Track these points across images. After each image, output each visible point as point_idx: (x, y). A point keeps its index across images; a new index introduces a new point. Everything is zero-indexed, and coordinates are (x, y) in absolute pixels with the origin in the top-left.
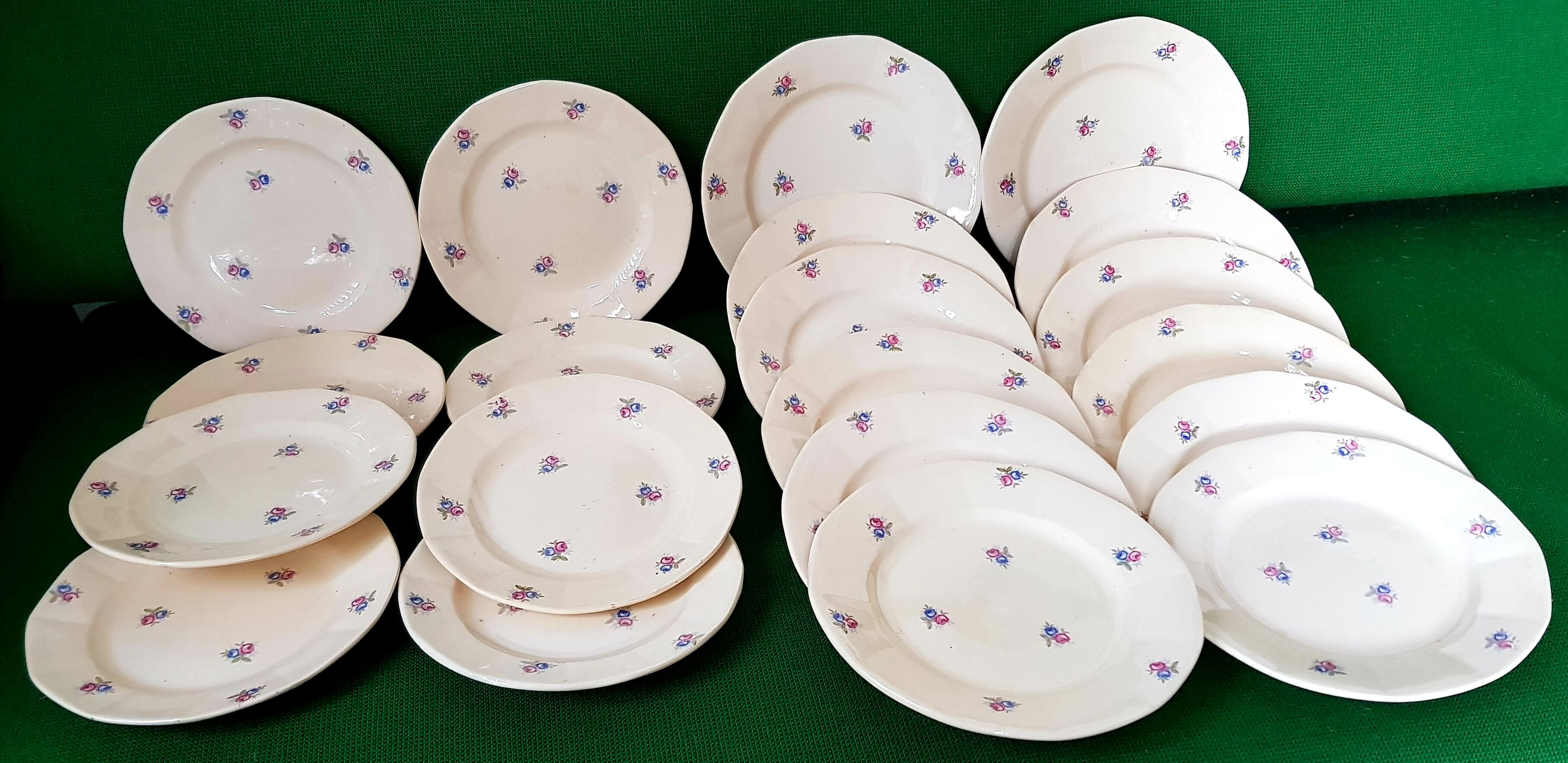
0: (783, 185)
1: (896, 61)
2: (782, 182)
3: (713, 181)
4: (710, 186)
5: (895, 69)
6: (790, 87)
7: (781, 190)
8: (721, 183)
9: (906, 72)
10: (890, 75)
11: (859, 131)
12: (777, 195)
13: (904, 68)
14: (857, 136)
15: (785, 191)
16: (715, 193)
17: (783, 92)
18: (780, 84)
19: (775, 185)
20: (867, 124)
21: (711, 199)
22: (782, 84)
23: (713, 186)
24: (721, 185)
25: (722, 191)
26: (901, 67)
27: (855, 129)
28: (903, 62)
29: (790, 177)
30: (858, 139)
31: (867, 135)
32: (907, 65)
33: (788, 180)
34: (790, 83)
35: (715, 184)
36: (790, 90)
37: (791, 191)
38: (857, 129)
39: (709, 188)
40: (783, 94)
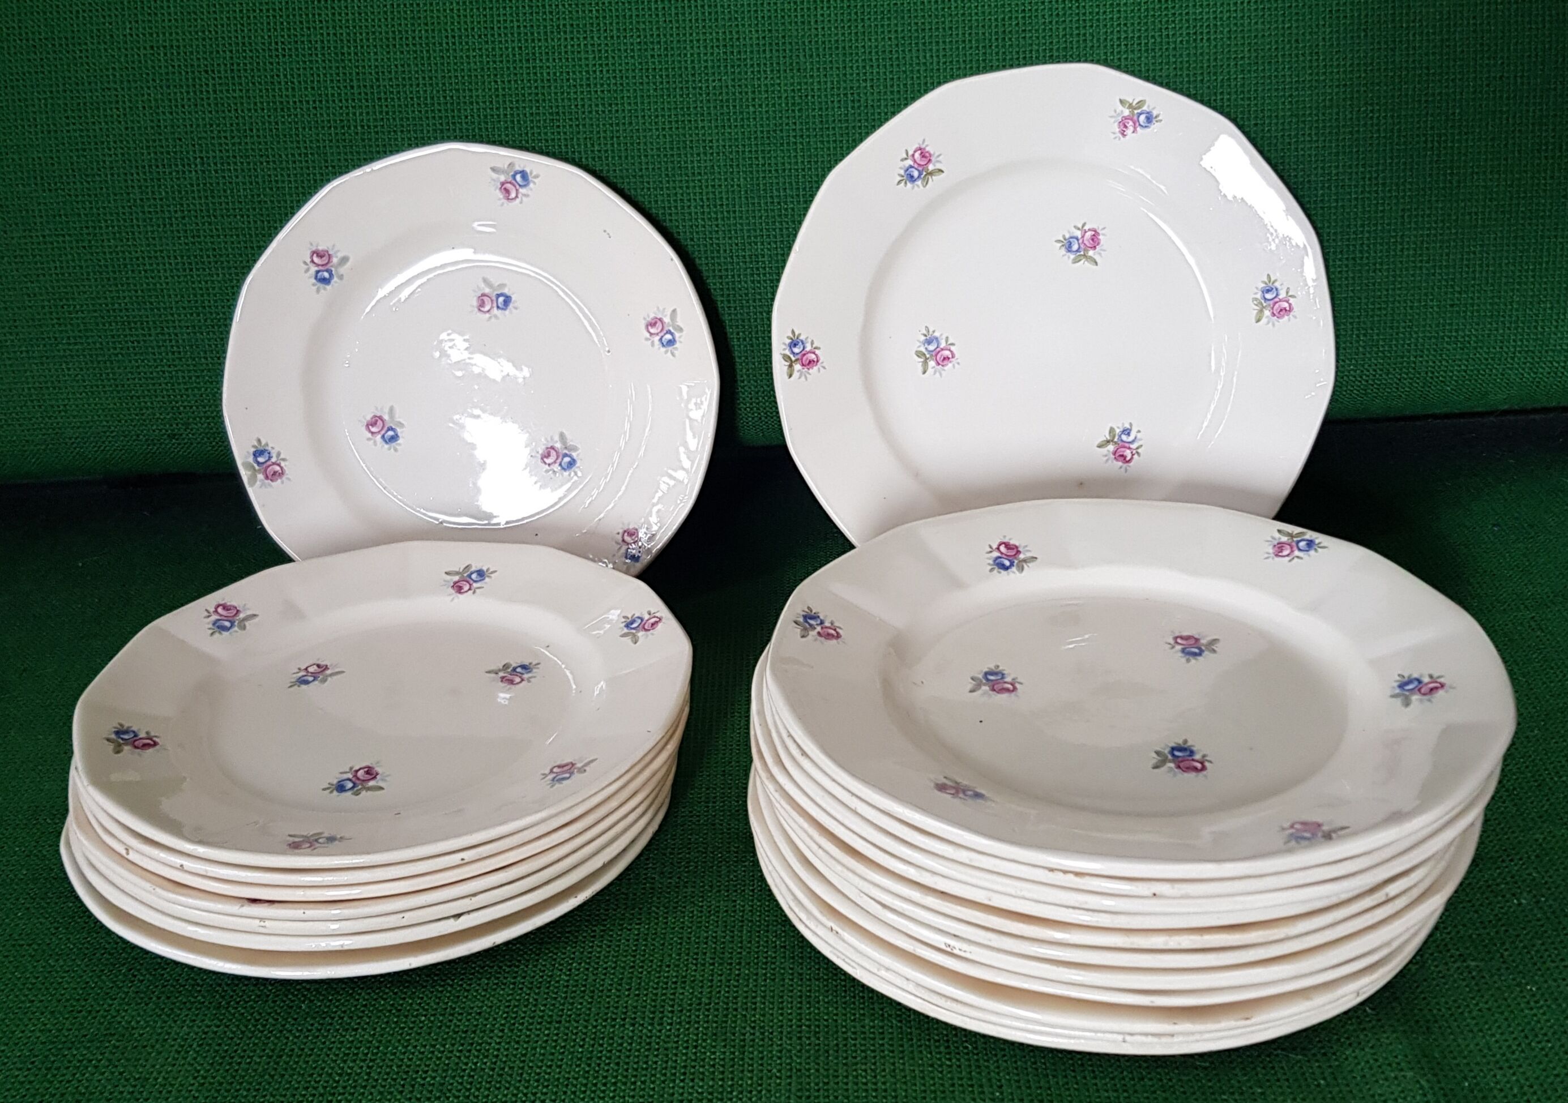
0: (935, 354)
1: (1130, 106)
2: (931, 347)
3: (794, 344)
4: (788, 352)
5: (1131, 123)
6: (931, 167)
7: (932, 363)
8: (808, 348)
9: (1155, 127)
10: (1124, 135)
11: (1075, 247)
12: (924, 372)
13: (1149, 119)
14: (1072, 256)
15: (938, 364)
16: (797, 367)
17: (919, 177)
18: (910, 162)
19: (919, 354)
20: (1089, 234)
21: (790, 376)
22: (915, 161)
23: (793, 353)
24: (810, 352)
25: (811, 363)
26: (1142, 118)
27: (1068, 245)
28: (1145, 108)
29: (947, 338)
30: (1075, 261)
31: (1091, 253)
32: (1155, 113)
33: (943, 345)
34: (930, 161)
35: (796, 350)
36: (931, 174)
37: (950, 365)
38: (1070, 243)
39: (786, 358)
40: (919, 182)
